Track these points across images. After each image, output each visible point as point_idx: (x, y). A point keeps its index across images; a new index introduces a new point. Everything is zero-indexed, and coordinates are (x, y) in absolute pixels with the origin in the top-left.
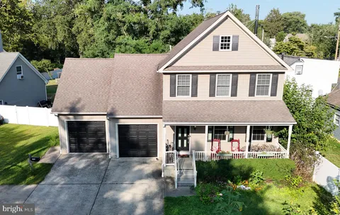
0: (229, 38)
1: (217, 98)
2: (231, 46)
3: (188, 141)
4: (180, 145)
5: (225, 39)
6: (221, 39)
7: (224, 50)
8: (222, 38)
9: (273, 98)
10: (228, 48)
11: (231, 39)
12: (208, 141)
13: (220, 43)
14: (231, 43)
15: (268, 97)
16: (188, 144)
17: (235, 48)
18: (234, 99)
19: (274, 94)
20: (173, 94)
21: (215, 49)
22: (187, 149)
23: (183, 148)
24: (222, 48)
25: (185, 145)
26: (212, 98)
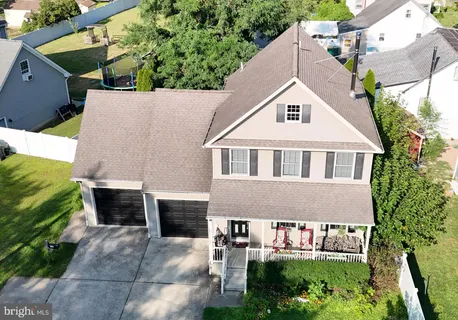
0: (298, 107)
1: (283, 178)
2: (300, 117)
3: (247, 226)
4: (237, 231)
5: (293, 108)
6: (287, 108)
7: (291, 121)
8: (289, 106)
9: (358, 182)
10: (298, 119)
11: (301, 109)
12: (273, 228)
13: (287, 113)
14: (300, 113)
15: (351, 180)
16: (247, 231)
17: (307, 120)
18: (305, 180)
19: (358, 175)
20: (225, 170)
21: (280, 119)
22: (246, 235)
23: (240, 234)
24: (289, 119)
25: (244, 231)
26: (277, 179)
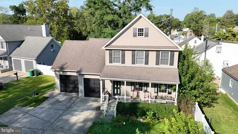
0: (143, 29)
1: (136, 65)
2: (144, 34)
3: (120, 90)
4: (116, 92)
5: (141, 30)
6: (138, 30)
7: (140, 36)
8: (139, 29)
9: (171, 67)
10: (143, 35)
11: (144, 30)
12: (132, 91)
13: (138, 32)
14: (144, 32)
15: (168, 66)
16: (120, 92)
17: (147, 35)
18: (147, 66)
19: (172, 64)
20: (111, 62)
21: (135, 36)
22: (120, 95)
23: (117, 94)
24: (139, 35)
25: (119, 93)
26: (133, 65)
